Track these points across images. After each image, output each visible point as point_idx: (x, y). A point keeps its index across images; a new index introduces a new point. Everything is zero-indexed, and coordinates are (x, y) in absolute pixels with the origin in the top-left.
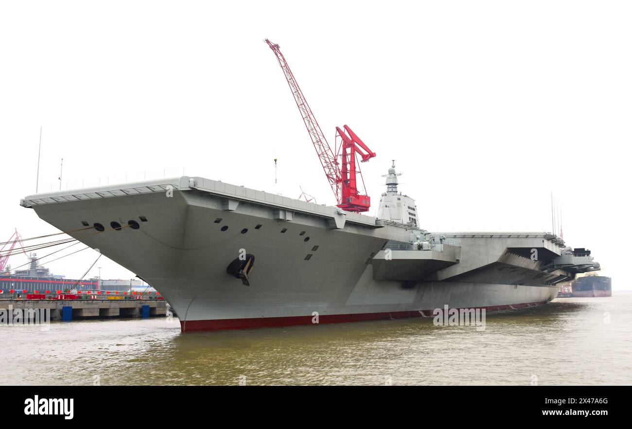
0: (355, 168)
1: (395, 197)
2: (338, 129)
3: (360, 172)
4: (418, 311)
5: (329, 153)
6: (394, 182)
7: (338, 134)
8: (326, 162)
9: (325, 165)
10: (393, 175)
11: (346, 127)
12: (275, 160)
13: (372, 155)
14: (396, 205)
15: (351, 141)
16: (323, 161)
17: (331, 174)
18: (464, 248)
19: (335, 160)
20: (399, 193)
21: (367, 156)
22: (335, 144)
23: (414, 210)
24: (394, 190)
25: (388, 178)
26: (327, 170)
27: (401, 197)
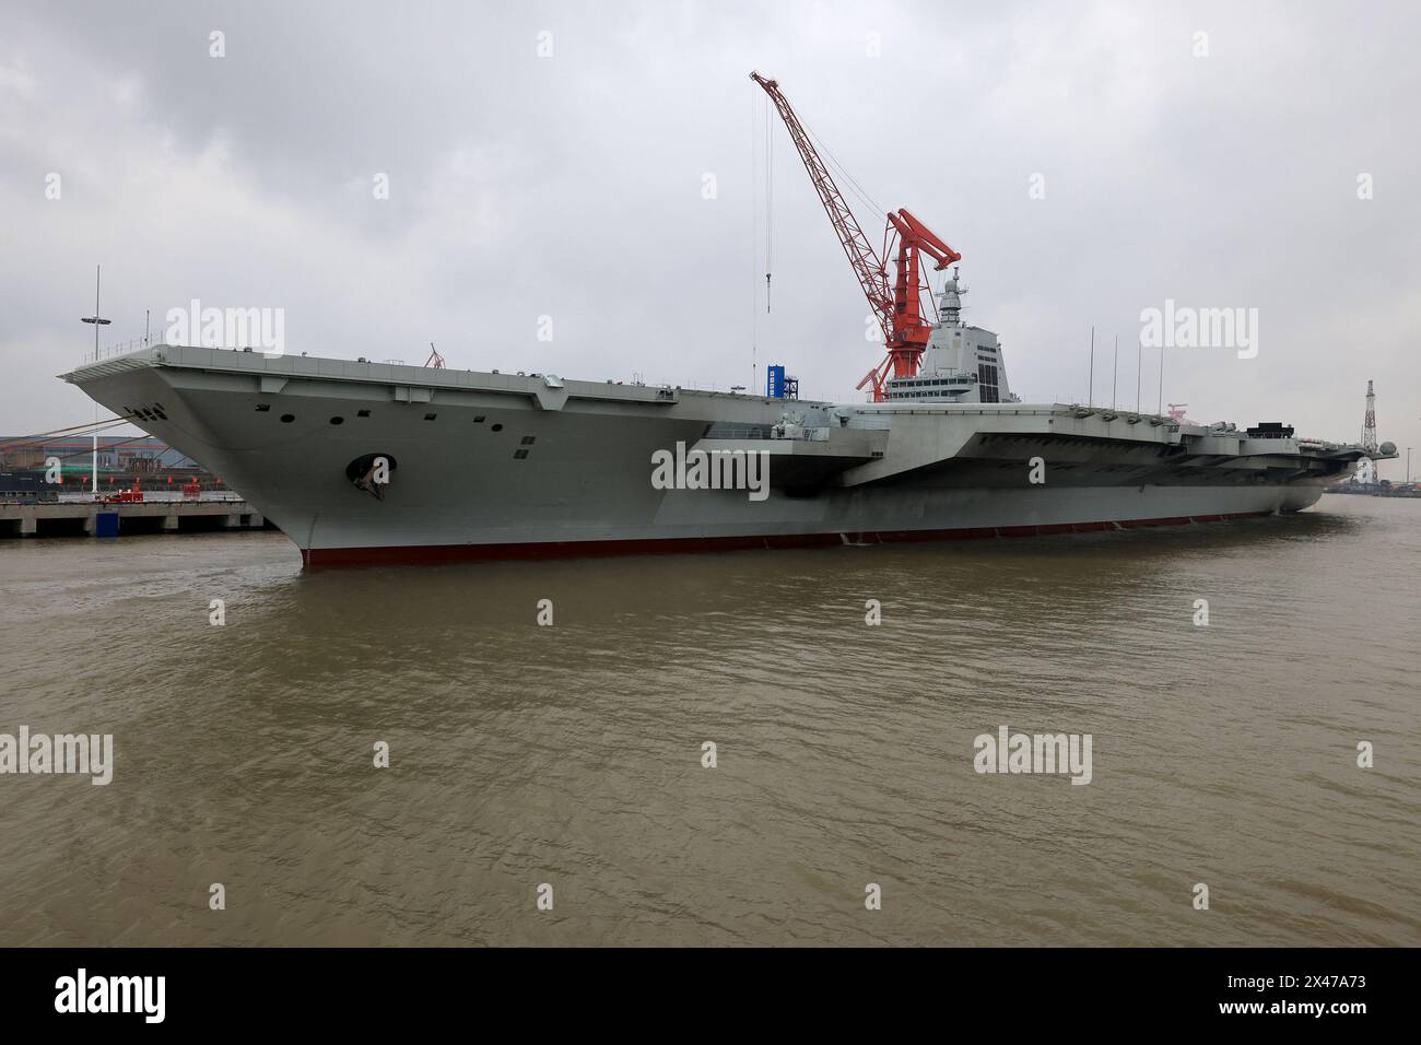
0: (918, 281)
1: (951, 332)
2: (891, 216)
3: (928, 288)
4: (839, 534)
5: (870, 259)
6: (953, 305)
7: (891, 224)
8: (864, 274)
9: (863, 278)
10: (951, 293)
11: (902, 212)
12: (768, 276)
13: (954, 257)
14: (951, 343)
15: (913, 235)
16: (859, 272)
17: (873, 293)
18: (895, 433)
19: (882, 269)
20: (960, 324)
21: (946, 258)
22: (884, 244)
23: (994, 351)
24: (952, 318)
25: (945, 299)
26: (866, 286)
27: (962, 331)
